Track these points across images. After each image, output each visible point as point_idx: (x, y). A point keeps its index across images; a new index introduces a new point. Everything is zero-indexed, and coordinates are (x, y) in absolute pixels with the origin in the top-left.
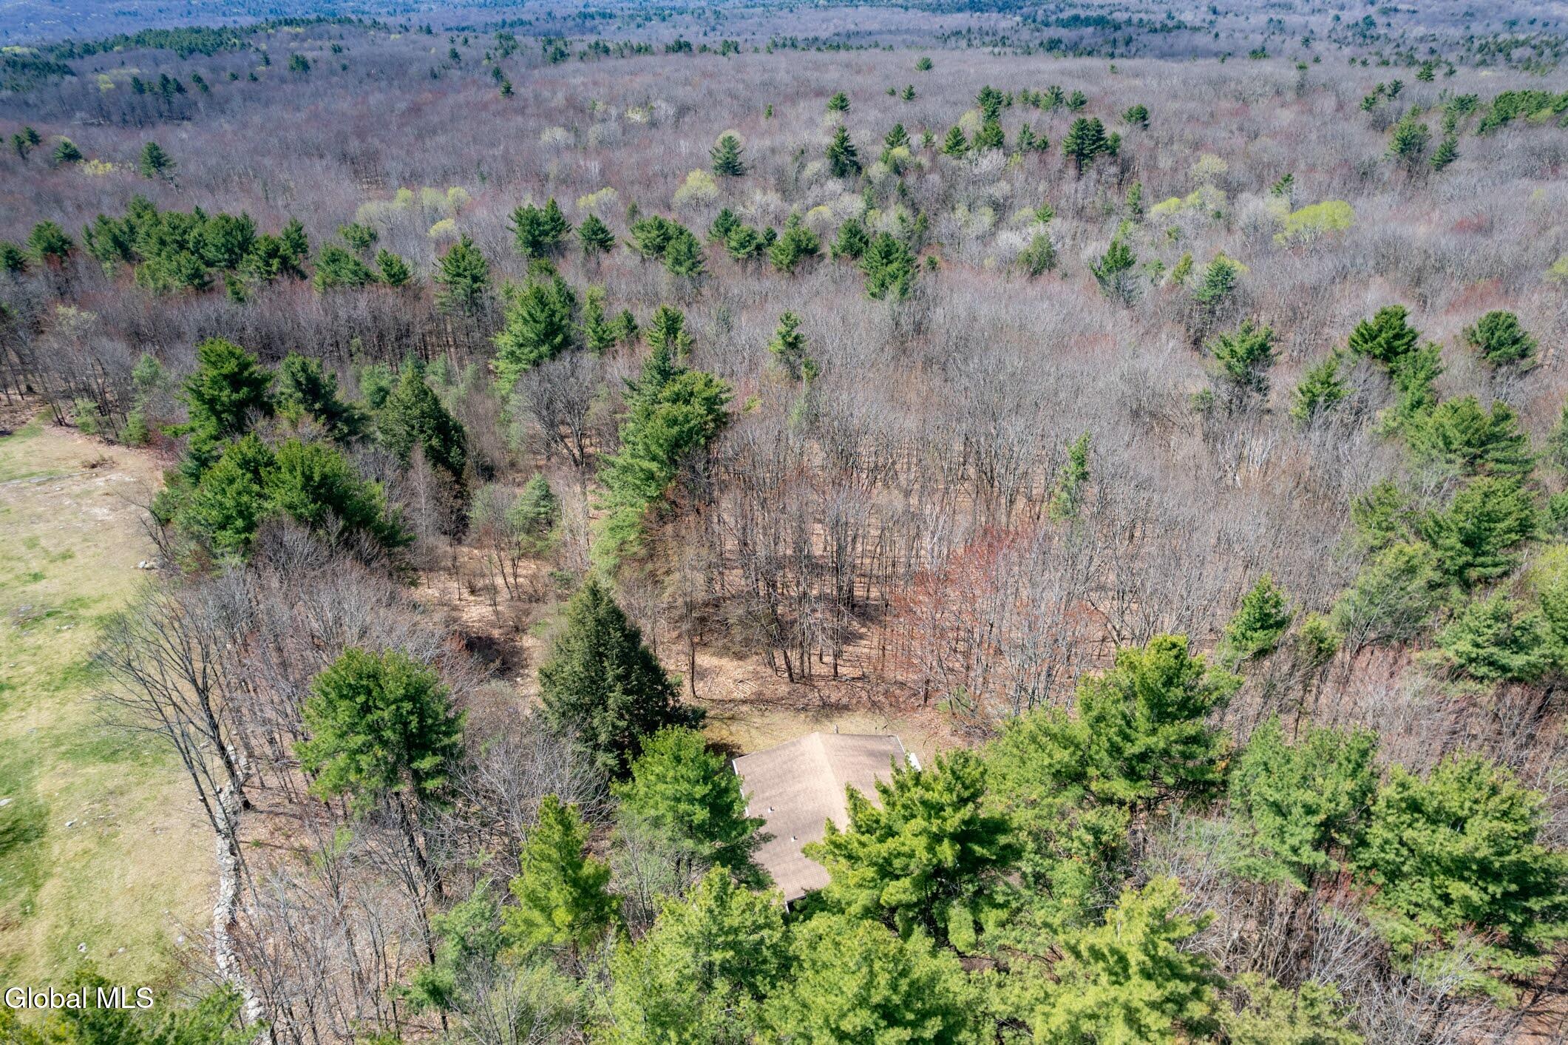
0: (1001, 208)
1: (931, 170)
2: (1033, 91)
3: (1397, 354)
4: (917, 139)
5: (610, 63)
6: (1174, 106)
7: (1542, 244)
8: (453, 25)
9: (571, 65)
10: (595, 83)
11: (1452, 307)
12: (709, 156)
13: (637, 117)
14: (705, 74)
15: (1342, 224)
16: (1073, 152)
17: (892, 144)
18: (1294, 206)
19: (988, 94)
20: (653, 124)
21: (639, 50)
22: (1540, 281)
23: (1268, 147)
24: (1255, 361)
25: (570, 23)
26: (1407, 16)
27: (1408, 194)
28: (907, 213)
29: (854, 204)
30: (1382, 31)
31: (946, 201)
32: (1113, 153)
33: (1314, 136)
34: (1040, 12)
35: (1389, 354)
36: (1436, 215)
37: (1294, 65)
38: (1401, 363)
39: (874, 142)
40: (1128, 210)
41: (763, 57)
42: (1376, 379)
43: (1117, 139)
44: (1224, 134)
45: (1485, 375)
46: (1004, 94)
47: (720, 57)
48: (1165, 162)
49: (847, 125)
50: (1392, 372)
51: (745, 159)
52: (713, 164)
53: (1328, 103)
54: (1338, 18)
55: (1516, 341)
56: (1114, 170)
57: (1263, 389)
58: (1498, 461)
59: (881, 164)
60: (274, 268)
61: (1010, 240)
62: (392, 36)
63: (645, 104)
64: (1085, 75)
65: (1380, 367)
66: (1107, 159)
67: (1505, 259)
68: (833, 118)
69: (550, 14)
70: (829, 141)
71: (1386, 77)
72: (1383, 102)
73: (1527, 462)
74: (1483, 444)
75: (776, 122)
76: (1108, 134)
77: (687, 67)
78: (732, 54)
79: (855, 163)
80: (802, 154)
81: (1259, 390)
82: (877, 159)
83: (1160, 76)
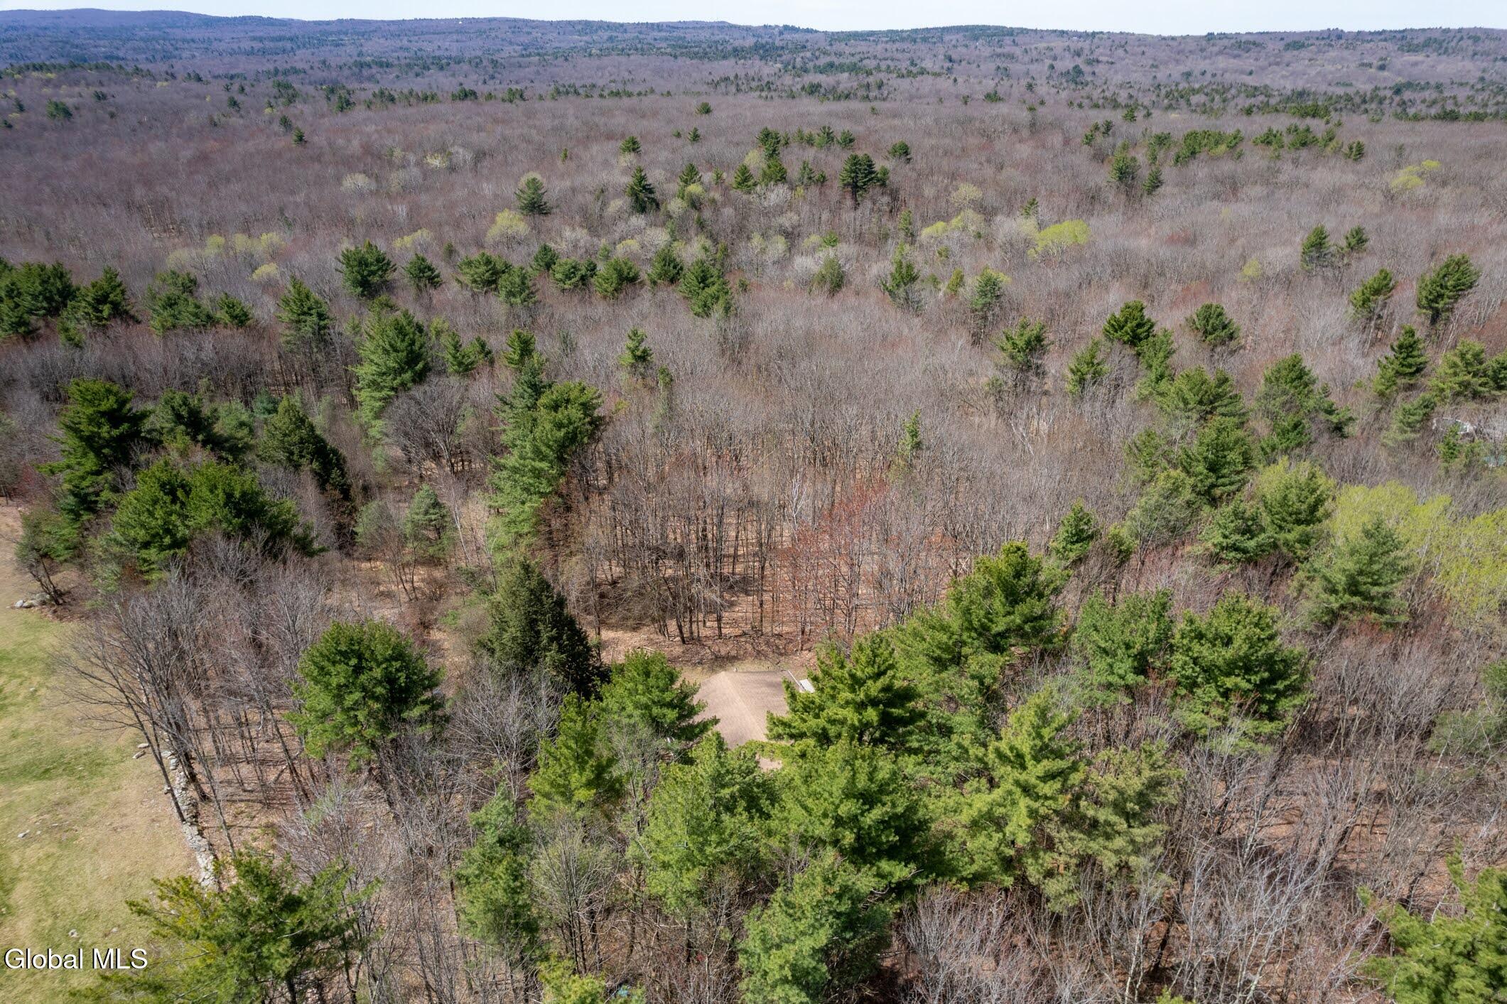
0: (791, 236)
1: (724, 205)
2: (806, 131)
3: (1140, 340)
4: (708, 177)
5: (400, 110)
6: (929, 142)
7: (1233, 252)
8: (221, 72)
9: (359, 113)
10: (389, 131)
11: (1174, 304)
12: (514, 197)
13: (436, 162)
14: (496, 121)
15: (1082, 239)
16: (848, 184)
17: (686, 182)
18: (1041, 226)
19: (767, 135)
20: (452, 169)
21: (426, 98)
22: (1235, 282)
23: (1013, 176)
24: (1032, 350)
25: (346, 72)
26: (1107, 66)
27: (1130, 214)
28: (708, 243)
29: (660, 237)
30: (1089, 79)
31: (741, 231)
32: (883, 185)
33: (1049, 167)
34: (798, 60)
35: (1135, 340)
36: (1152, 231)
37: (1025, 107)
38: (1144, 346)
39: (668, 180)
40: (902, 234)
41: (549, 104)
42: (1127, 361)
43: (885, 172)
44: (976, 166)
45: (1207, 354)
46: (782, 134)
47: (507, 105)
48: (929, 192)
49: (642, 165)
50: (1139, 354)
51: (550, 198)
52: (518, 204)
53: (1056, 140)
54: (1052, 67)
55: (1225, 327)
56: (886, 199)
57: (1040, 373)
58: (1223, 415)
59: (679, 200)
60: (105, 314)
61: (806, 264)
62: (159, 84)
63: (442, 150)
64: (850, 116)
65: (1129, 351)
66: (878, 190)
67: (1208, 264)
68: (628, 159)
69: (324, 62)
70: (628, 180)
71: (1100, 117)
72: (1099, 139)
73: (1244, 414)
74: (1211, 403)
75: (572, 165)
76: (877, 168)
77: (478, 114)
78: (518, 101)
79: (654, 200)
80: (602, 193)
81: (1037, 374)
82: (674, 196)
83: (915, 117)
